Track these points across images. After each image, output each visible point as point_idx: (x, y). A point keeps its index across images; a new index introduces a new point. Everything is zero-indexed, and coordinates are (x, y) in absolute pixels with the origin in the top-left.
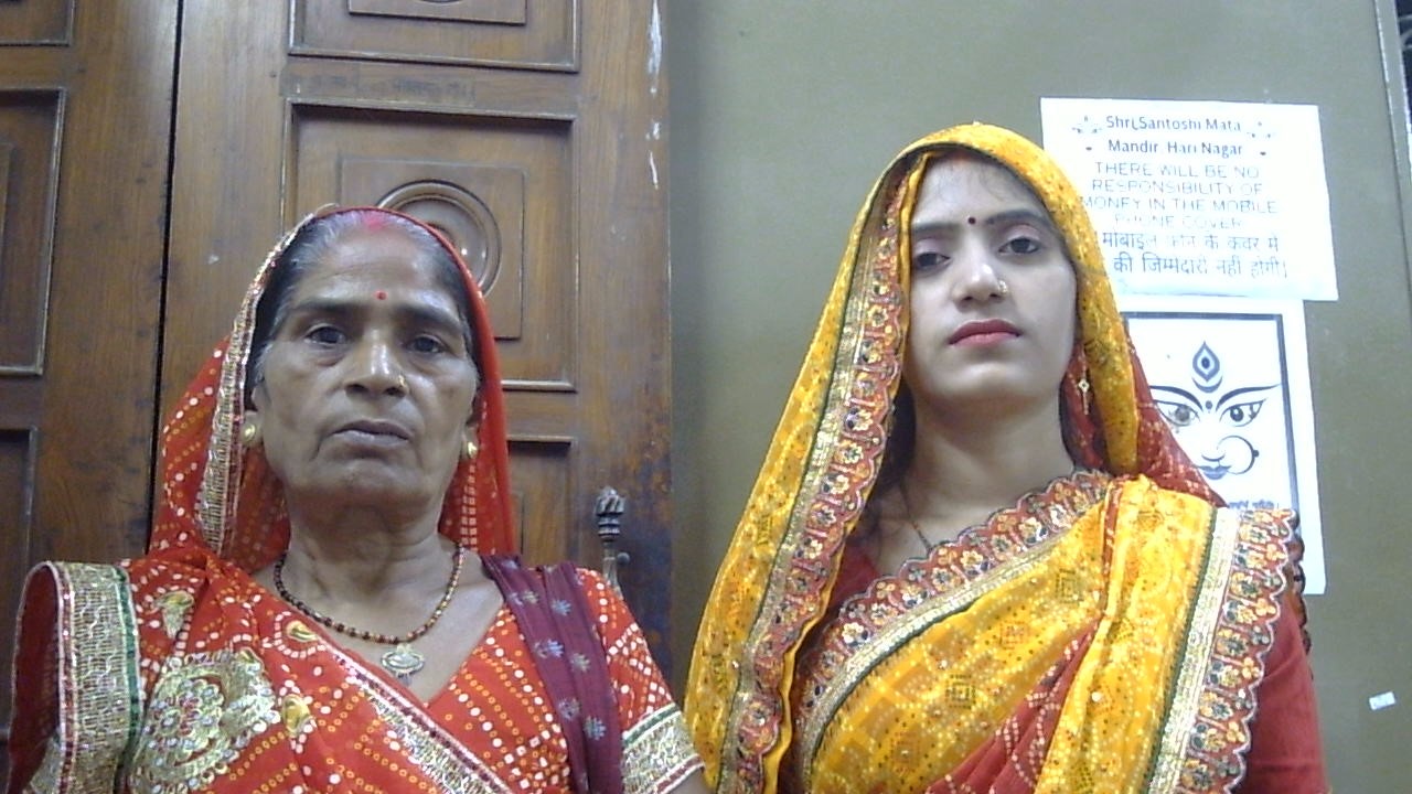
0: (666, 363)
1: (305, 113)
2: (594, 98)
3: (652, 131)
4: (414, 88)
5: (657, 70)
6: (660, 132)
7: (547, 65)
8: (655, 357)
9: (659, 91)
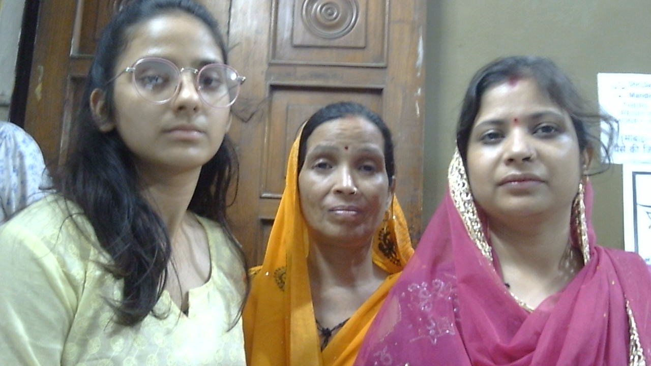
0: (420, 193)
1: (274, 88)
2: (393, 78)
3: (417, 92)
4: (318, 76)
5: (420, 67)
6: (421, 92)
7: (374, 65)
8: (415, 190)
9: (421, 75)
